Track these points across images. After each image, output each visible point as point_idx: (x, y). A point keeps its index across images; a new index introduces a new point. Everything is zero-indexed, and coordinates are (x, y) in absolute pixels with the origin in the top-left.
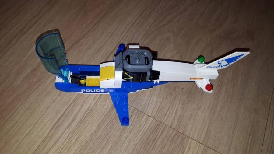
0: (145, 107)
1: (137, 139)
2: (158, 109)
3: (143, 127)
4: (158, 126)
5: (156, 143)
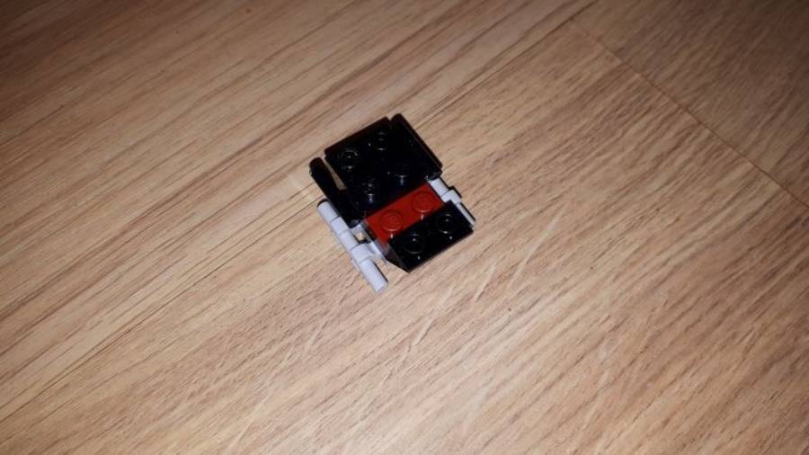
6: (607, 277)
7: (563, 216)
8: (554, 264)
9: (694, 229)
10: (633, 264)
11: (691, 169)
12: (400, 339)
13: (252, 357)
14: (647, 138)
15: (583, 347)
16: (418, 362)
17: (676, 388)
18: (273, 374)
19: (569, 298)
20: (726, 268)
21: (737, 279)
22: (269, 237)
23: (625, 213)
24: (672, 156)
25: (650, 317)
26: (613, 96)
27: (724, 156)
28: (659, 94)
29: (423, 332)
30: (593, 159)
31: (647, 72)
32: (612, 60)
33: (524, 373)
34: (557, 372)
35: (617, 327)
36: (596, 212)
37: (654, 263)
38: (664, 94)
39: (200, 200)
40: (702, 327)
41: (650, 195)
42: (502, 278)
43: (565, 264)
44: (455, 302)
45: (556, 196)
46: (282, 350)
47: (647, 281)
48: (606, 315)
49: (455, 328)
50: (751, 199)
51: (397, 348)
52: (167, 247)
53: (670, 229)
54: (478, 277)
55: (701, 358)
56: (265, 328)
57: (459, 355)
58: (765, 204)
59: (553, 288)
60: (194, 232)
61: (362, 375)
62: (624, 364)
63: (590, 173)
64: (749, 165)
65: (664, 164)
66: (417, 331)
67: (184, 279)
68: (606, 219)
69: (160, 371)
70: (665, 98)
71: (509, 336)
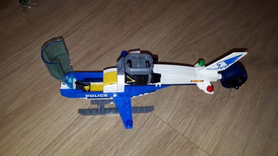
0: (162, 113)
1: (150, 140)
2: (173, 118)
3: (157, 131)
4: (171, 132)
5: (167, 147)
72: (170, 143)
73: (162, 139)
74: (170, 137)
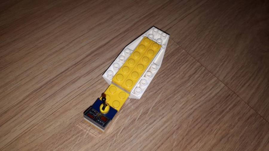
0: (217, 67)
1: (198, 104)
2: (234, 76)
3: (209, 91)
4: (230, 97)
5: (223, 117)
6: (175, 113)
7: (162, 94)
8: (160, 109)
9: (200, 98)
10: (183, 108)
11: (199, 79)
12: (114, 133)
13: (67, 140)
14: (186, 70)
15: (168, 135)
16: (119, 141)
17: (195, 146)
18: (74, 146)
19: (164, 119)
20: (210, 110)
21: (213, 113)
22: (71, 101)
23: (180, 93)
24: (194, 75)
25: (188, 125)
26: (177, 57)
27: (209, 75)
28: (190, 56)
29: (121, 131)
30: (171, 76)
31: (187, 49)
32: (177, 45)
33: (151, 143)
34: (161, 142)
35: (178, 128)
36: (172, 92)
37: (189, 108)
38: (191, 56)
39: (49, 89)
40: (203, 128)
41: (187, 88)
42: (145, 113)
43: (163, 109)
44: (130, 121)
45: (160, 87)
46: (76, 138)
47: (187, 114)
48: (175, 125)
49: (131, 130)
50: (217, 89)
51: (113, 137)
52: (38, 105)
53: (193, 98)
54: (137, 113)
55: (203, 137)
56: (71, 131)
57: (132, 138)
58: (221, 90)
59: (160, 116)
60: (47, 99)
61: (102, 146)
62: (180, 139)
63: (170, 80)
64: (216, 78)
65: (191, 78)
66: (119, 131)
67: (44, 115)
68: (175, 94)
69: (37, 145)
70: (192, 57)
71: (147, 132)
72: (228, 112)
73: (216, 104)
74: (229, 103)
